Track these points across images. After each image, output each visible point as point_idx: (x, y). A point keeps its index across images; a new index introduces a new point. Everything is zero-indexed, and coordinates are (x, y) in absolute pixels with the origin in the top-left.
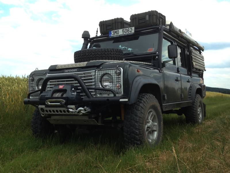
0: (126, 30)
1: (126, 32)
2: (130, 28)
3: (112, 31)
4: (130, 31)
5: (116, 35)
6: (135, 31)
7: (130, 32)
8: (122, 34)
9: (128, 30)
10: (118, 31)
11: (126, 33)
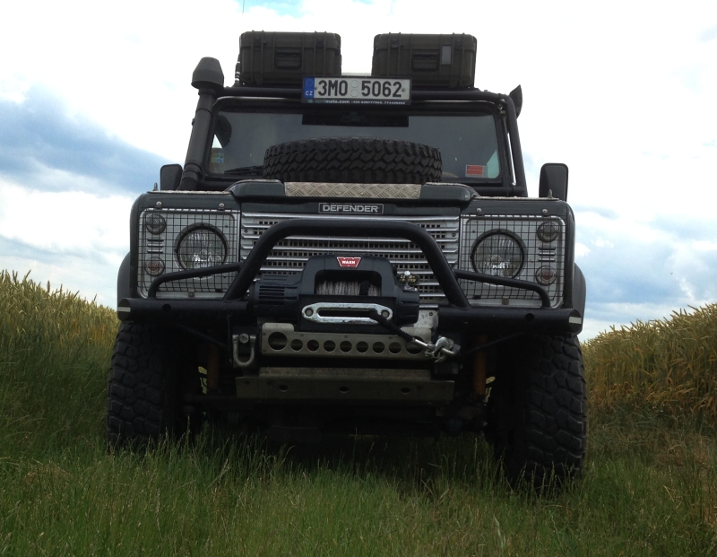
0: (377, 86)
1: (376, 92)
2: (392, 81)
3: (317, 81)
4: (393, 92)
5: (333, 96)
6: (413, 97)
7: (395, 95)
8: (361, 97)
9: (387, 86)
10: (343, 85)
11: (374, 94)
